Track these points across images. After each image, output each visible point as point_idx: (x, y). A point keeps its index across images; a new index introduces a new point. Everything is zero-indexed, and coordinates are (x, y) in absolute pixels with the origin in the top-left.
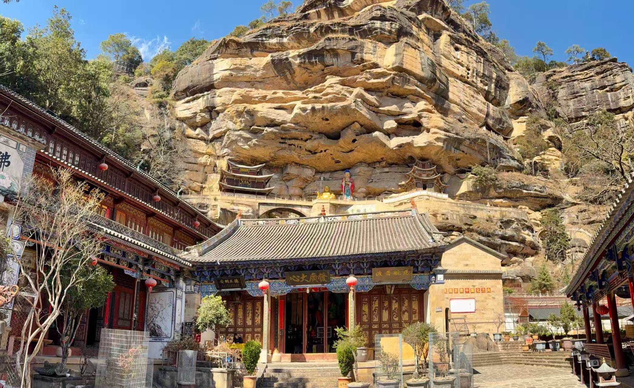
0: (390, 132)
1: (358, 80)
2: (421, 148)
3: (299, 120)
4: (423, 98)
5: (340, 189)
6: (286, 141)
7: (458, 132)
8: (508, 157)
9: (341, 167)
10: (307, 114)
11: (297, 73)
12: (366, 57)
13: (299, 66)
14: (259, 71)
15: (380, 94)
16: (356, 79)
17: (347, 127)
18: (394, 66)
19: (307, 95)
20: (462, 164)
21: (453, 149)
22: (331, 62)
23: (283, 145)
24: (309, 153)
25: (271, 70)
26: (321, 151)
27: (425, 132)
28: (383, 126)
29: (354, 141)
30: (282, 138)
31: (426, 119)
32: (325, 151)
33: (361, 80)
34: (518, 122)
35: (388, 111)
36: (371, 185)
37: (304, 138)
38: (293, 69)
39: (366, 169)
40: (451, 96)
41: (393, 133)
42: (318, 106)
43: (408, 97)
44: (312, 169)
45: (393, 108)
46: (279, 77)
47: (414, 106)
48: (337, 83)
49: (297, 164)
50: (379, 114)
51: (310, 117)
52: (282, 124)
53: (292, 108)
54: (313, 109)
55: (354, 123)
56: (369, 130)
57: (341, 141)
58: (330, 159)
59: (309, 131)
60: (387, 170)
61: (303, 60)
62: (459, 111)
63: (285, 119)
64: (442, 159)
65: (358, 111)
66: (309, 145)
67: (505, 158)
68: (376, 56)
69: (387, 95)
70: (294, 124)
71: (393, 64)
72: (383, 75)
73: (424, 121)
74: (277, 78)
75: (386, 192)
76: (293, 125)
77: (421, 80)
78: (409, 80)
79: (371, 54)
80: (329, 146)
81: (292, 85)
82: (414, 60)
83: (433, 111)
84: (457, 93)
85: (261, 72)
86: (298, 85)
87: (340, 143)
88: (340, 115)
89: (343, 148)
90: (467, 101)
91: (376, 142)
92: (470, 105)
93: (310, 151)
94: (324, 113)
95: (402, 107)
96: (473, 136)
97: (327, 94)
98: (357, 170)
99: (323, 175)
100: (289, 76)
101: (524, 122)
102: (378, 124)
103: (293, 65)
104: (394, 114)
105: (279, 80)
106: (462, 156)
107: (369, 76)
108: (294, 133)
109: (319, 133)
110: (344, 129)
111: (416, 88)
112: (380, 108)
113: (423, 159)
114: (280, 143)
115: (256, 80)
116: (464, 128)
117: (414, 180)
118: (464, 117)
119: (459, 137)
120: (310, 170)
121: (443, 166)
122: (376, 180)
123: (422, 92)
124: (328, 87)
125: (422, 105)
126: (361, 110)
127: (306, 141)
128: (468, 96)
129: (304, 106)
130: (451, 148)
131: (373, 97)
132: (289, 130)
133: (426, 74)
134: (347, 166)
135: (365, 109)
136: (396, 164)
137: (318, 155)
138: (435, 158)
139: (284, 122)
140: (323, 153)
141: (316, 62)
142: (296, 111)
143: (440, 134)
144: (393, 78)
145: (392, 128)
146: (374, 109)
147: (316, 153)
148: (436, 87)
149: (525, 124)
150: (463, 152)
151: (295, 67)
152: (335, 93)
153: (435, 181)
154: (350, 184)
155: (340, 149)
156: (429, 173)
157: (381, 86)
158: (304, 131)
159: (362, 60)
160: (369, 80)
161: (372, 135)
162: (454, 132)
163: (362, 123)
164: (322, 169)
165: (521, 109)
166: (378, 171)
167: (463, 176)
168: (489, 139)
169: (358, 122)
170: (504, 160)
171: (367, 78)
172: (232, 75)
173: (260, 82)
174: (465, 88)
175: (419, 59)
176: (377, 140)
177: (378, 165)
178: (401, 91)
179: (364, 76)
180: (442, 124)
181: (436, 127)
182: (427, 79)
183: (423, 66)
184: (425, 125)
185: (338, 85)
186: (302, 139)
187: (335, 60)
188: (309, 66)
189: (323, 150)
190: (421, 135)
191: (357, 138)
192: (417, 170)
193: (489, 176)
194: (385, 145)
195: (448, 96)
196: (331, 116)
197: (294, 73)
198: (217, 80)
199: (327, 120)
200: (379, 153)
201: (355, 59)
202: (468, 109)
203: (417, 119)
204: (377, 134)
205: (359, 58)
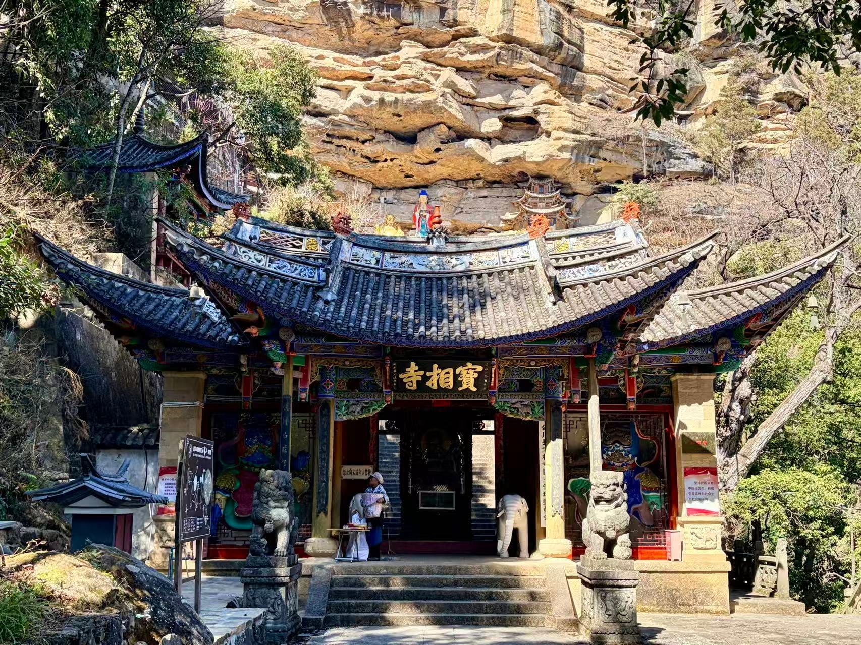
0: (491, 136)
1: (448, 55)
2: (537, 164)
3: (358, 112)
4: (541, 79)
5: (411, 222)
6: (334, 140)
7: (596, 131)
8: (684, 156)
9: (413, 184)
10: (372, 106)
11: (358, 27)
12: (462, 16)
13: (363, 18)
14: (298, 10)
15: (477, 76)
16: (445, 53)
17: (428, 127)
18: (500, 33)
19: (371, 70)
20: (605, 177)
21: (587, 158)
22: (409, 20)
23: (328, 146)
24: (366, 160)
25: (317, 14)
26: (386, 160)
27: (543, 136)
28: (480, 128)
29: (438, 150)
30: (328, 135)
31: (546, 116)
32: (392, 160)
33: (452, 56)
34: (716, 73)
35: (489, 103)
36: (460, 217)
37: (361, 139)
38: (352, 21)
39: (453, 190)
40: (587, 61)
41: (495, 137)
42: (389, 97)
43: (520, 79)
44: (367, 184)
45: (497, 100)
46: (329, 27)
47: (528, 94)
48: (417, 58)
49: (344, 174)
50: (476, 108)
51: (375, 110)
52: (331, 114)
53: (349, 91)
54: (382, 101)
55: (438, 124)
56: (461, 136)
57: (417, 149)
58: (398, 172)
59: (371, 129)
60: (484, 193)
61: (369, 11)
62: (601, 84)
63: (336, 108)
64: (570, 175)
65: (446, 110)
66: (369, 149)
67: (679, 159)
68: (474, 11)
69: (489, 77)
70: (350, 116)
71: (498, 30)
72: (483, 49)
73: (541, 118)
74: (325, 28)
75: (483, 230)
76: (347, 118)
77: (539, 51)
78: (521, 54)
79: (468, 8)
80: (399, 155)
81: (346, 42)
82: (529, 17)
83: (557, 100)
84: (598, 53)
85: (301, 13)
86: (357, 44)
87: (416, 152)
88: (420, 113)
89: (420, 158)
90: (616, 61)
91: (470, 155)
92: (621, 67)
93: (368, 158)
94: (396, 108)
95: (508, 98)
96: (620, 134)
97: (402, 78)
98: (439, 192)
99: (384, 194)
100: (344, 30)
101: (727, 72)
102: (473, 125)
103: (353, 14)
104: (499, 107)
105: (327, 32)
106: (603, 165)
107: (463, 49)
108: (347, 130)
109: (385, 132)
110: (423, 129)
111: (531, 65)
112: (478, 100)
113: (540, 177)
114: (324, 141)
115: (292, 24)
116: (604, 123)
117: (526, 215)
118: (610, 92)
119: (597, 139)
120: (364, 185)
121: (573, 184)
122: (467, 210)
123: (541, 70)
124: (404, 62)
125: (540, 91)
126: (451, 107)
127: (364, 142)
128: (618, 51)
129: (368, 93)
130: (583, 158)
131: (468, 82)
132: (340, 125)
133: (547, 40)
134: (422, 183)
135: (455, 105)
136: (499, 182)
137: (380, 164)
138: (559, 175)
139: (335, 112)
140: (389, 163)
141: (388, 16)
142: (355, 98)
143: (566, 139)
144: (499, 55)
145: (494, 131)
146: (468, 101)
147: (378, 162)
148: (563, 55)
149: (727, 75)
150: (605, 160)
151: (356, 18)
152: (415, 77)
153: (558, 215)
154: (428, 216)
155: (415, 159)
156: (549, 200)
157: (481, 64)
158: (363, 130)
159: (455, 23)
160: (463, 55)
161: (464, 145)
162: (589, 131)
163: (451, 125)
164: (383, 183)
165: (720, 47)
166: (471, 194)
167: (607, 197)
168: (647, 134)
169: (444, 123)
170: (677, 162)
171: (460, 54)
172: (255, 9)
173: (296, 28)
174: (613, 38)
175: (536, 14)
176: (471, 153)
177: (471, 185)
178: (509, 72)
179: (456, 49)
180: (569, 123)
181: (560, 128)
182: (547, 47)
183: (543, 27)
184: (543, 126)
185: (419, 61)
186: (358, 139)
187: (416, 15)
188: (377, 20)
189: (388, 158)
190: (537, 141)
191: (442, 147)
192: (531, 197)
193: (645, 200)
194: (482, 160)
195: (583, 63)
196: (406, 114)
197: (354, 26)
198: (228, 12)
199: (399, 116)
200: (475, 169)
201: (445, 18)
202: (617, 76)
203: (533, 116)
204: (470, 143)
205: (451, 17)
